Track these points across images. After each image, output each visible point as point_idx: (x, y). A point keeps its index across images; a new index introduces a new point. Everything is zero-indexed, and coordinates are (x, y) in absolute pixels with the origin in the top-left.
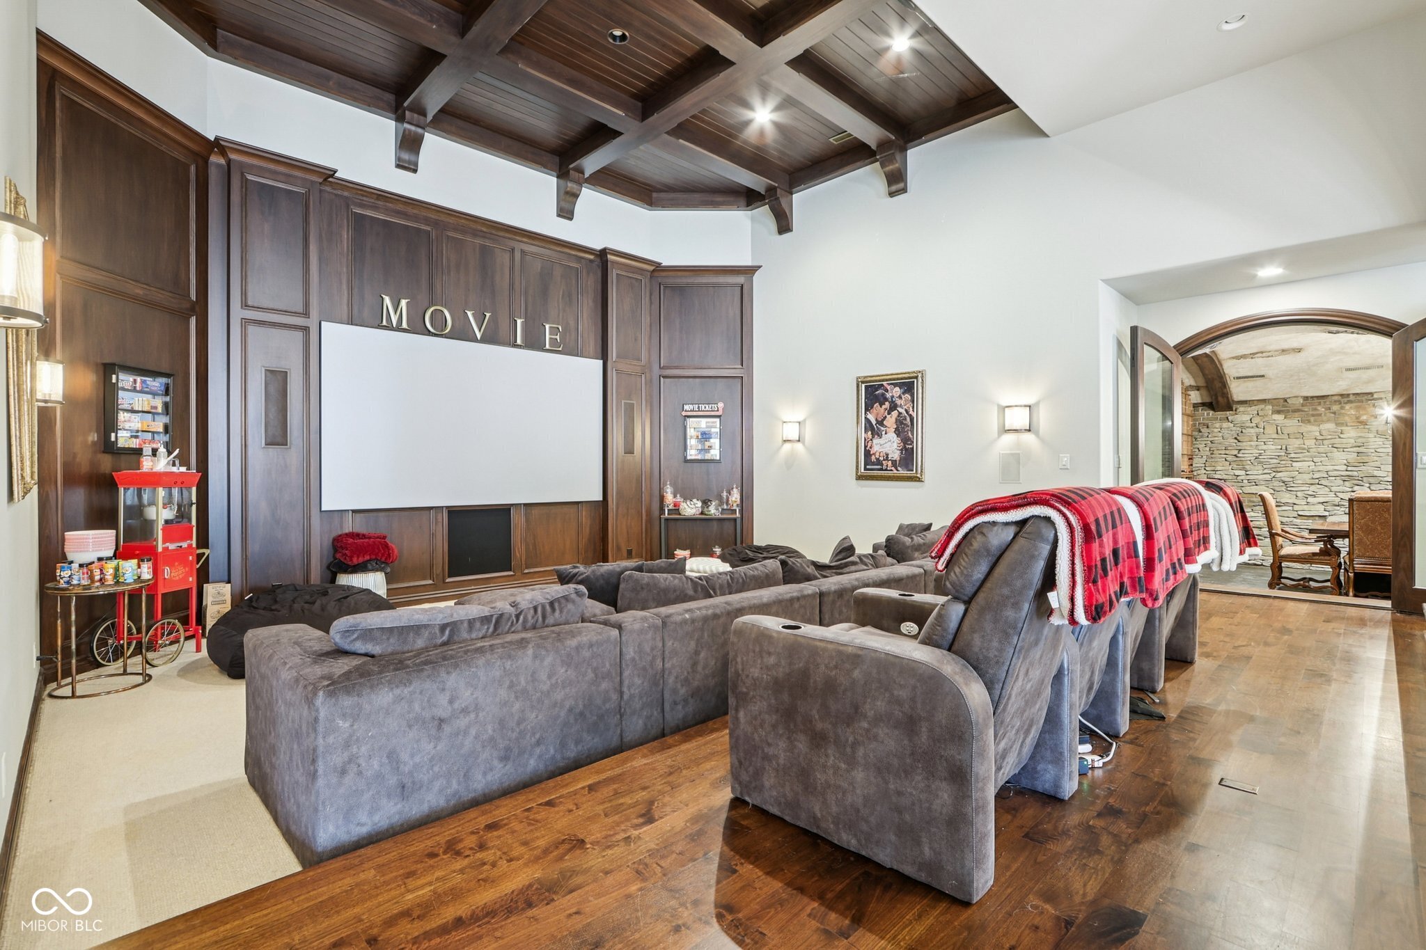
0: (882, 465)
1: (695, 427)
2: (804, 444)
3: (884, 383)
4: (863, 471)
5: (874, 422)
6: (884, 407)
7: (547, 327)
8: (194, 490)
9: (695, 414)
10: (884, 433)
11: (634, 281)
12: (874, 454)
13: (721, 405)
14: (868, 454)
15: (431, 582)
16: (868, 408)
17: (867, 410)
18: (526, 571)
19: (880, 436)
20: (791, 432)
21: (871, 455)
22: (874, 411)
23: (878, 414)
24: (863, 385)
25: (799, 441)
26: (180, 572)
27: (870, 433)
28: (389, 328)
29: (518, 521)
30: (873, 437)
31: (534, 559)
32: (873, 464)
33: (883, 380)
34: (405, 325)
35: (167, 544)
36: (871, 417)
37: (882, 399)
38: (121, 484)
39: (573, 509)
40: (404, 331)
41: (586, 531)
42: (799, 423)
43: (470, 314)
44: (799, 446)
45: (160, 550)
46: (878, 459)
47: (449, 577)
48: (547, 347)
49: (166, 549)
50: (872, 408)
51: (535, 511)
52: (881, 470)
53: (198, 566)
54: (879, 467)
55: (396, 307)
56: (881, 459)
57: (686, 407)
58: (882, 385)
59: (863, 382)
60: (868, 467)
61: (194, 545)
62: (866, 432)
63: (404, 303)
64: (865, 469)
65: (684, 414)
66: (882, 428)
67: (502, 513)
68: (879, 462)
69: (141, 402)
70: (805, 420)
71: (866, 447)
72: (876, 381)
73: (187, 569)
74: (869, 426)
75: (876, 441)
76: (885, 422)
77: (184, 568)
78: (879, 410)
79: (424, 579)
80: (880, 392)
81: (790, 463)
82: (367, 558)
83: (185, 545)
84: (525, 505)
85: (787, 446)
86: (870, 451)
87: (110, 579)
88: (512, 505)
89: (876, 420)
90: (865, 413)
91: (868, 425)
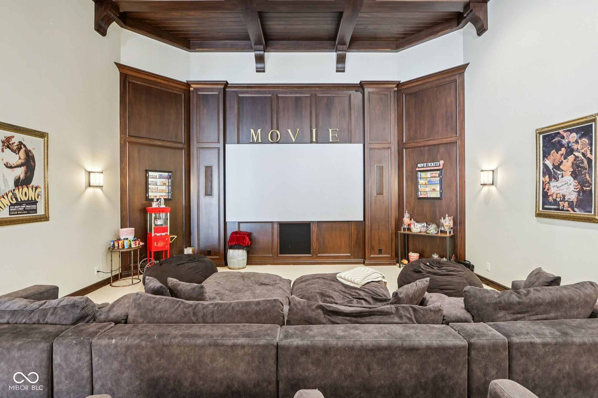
0: (559, 205)
1: (423, 179)
2: (496, 186)
3: (561, 131)
4: (541, 209)
5: (551, 167)
6: (560, 152)
7: (330, 130)
8: (169, 214)
9: (424, 169)
10: (560, 176)
11: (383, 96)
12: (552, 195)
13: (442, 162)
14: (545, 195)
15: (271, 255)
16: (546, 155)
17: (545, 157)
18: (319, 255)
19: (557, 179)
20: (487, 178)
21: (548, 196)
22: (551, 157)
23: (554, 160)
24: (541, 136)
25: (493, 184)
26: (162, 244)
27: (547, 176)
28: (253, 143)
29: (314, 229)
30: (550, 180)
31: (323, 249)
32: (551, 204)
33: (559, 129)
34: (260, 141)
35: (156, 234)
36: (549, 163)
37: (558, 146)
38: (149, 212)
39: (346, 225)
40: (260, 143)
41: (354, 237)
42: (493, 171)
43: (289, 131)
44: (493, 188)
45: (153, 235)
46: (555, 200)
47: (280, 254)
48: (331, 141)
49: (155, 236)
50: (549, 154)
51: (324, 225)
52: (558, 209)
53: (171, 242)
54: (556, 207)
55: (256, 132)
56: (558, 199)
57: (419, 165)
58: (559, 133)
59: (540, 133)
60: (545, 206)
61: (169, 234)
62: (544, 175)
63: (259, 131)
64: (543, 208)
65: (417, 169)
66: (559, 172)
67: (307, 225)
68: (555, 202)
69: (159, 181)
70: (497, 169)
71: (544, 189)
72: (552, 130)
73: (165, 243)
74: (547, 171)
75: (553, 184)
76: (561, 167)
77: (164, 243)
78: (556, 156)
79: (269, 254)
80: (556, 139)
81: (488, 199)
82: (234, 243)
83: (164, 234)
84: (318, 222)
85: (486, 188)
86: (547, 193)
87: (126, 247)
88: (311, 222)
89: (553, 165)
90: (543, 160)
91: (545, 170)
